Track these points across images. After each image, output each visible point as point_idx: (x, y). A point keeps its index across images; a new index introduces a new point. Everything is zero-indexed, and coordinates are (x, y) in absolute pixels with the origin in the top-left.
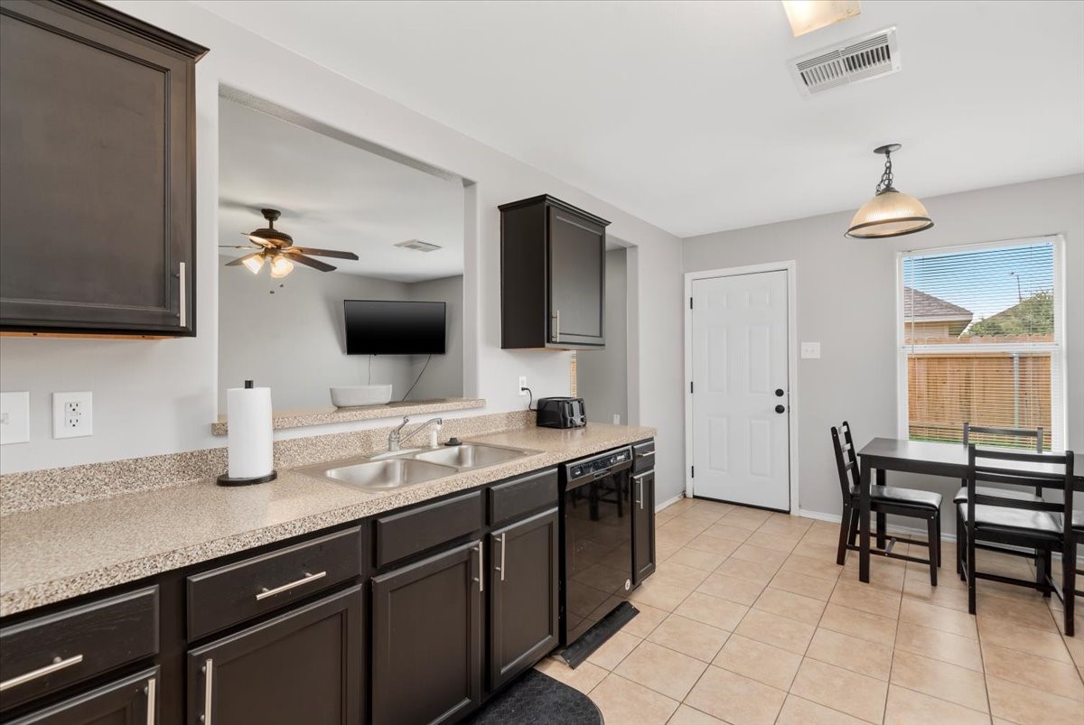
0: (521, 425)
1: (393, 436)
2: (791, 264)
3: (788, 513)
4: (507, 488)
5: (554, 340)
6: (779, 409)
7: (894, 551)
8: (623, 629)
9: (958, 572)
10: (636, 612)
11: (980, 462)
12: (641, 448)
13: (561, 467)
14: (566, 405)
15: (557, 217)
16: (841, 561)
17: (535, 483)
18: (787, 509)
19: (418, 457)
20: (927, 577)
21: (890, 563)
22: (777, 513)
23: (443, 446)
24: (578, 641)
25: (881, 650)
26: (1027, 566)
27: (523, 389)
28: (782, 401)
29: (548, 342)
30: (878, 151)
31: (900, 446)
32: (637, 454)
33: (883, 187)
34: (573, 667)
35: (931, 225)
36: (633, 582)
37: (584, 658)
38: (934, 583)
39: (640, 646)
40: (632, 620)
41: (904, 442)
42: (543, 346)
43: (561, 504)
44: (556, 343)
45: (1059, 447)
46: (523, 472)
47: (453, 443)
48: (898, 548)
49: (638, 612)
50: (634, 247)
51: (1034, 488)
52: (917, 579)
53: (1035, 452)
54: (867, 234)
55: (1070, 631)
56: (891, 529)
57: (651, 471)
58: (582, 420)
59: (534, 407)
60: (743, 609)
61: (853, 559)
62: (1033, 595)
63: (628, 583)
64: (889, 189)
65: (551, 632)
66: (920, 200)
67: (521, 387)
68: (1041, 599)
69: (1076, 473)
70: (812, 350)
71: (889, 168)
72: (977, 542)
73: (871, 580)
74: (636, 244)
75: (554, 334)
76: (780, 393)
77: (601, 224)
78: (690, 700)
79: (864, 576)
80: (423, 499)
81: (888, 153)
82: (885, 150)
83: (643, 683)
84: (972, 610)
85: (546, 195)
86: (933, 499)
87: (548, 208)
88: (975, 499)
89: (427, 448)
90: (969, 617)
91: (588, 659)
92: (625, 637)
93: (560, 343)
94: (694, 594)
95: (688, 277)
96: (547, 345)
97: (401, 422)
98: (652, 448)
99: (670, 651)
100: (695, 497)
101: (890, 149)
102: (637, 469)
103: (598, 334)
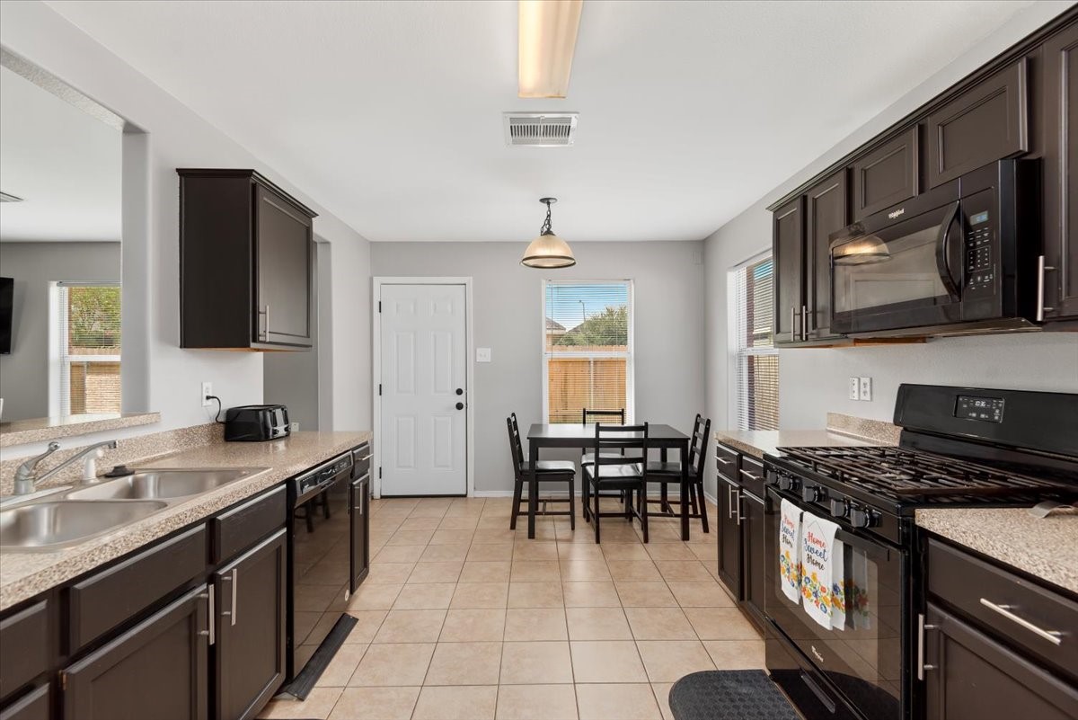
0: (205, 442)
1: (26, 472)
2: (468, 280)
3: (465, 496)
4: (235, 515)
5: (261, 339)
6: (459, 406)
7: (548, 510)
8: (345, 642)
9: (584, 516)
10: (356, 620)
11: (603, 435)
12: (359, 452)
13: (290, 482)
14: (268, 414)
15: (264, 199)
16: (513, 527)
17: (264, 505)
18: (464, 493)
19: (71, 497)
20: (569, 525)
21: (544, 520)
22: (456, 498)
23: (103, 479)
24: (303, 671)
25: (555, 586)
26: (616, 504)
27: (208, 398)
28: (461, 399)
29: (254, 341)
30: (542, 200)
31: (544, 428)
32: (356, 459)
33: (545, 229)
34: (301, 699)
35: (574, 264)
36: (352, 593)
37: (312, 685)
38: (573, 528)
39: (369, 651)
40: (353, 631)
41: (547, 425)
42: (249, 346)
43: (289, 524)
44: (264, 342)
45: (630, 421)
46: (254, 492)
47: (119, 472)
48: (550, 507)
49: (357, 620)
50: (327, 243)
51: (620, 449)
52: (562, 528)
53: (620, 425)
54: (536, 264)
55: (646, 540)
56: (542, 494)
57: (367, 475)
58: (286, 429)
59: (222, 419)
60: (452, 587)
61: (523, 523)
62: (625, 522)
63: (348, 593)
64: (549, 232)
65: (278, 670)
66: (568, 242)
67: (205, 395)
68: (628, 524)
69: (649, 437)
70: (485, 355)
71: (549, 216)
72: (600, 492)
73: (536, 536)
74: (329, 240)
75: (261, 332)
76: (459, 392)
77: (308, 214)
78: (430, 681)
79: (532, 535)
80: (137, 545)
81: (549, 203)
82: (546, 201)
83: (381, 684)
84: (598, 541)
85: (253, 170)
86: (569, 465)
87: (254, 186)
88: (599, 462)
89: (80, 483)
90: (596, 548)
91: (317, 685)
92: (349, 648)
93: (270, 343)
94: (407, 587)
95: (377, 281)
96: (253, 345)
97: (44, 449)
98: (367, 451)
99: (399, 645)
100: (382, 497)
101: (550, 201)
102: (356, 474)
103: (305, 334)
